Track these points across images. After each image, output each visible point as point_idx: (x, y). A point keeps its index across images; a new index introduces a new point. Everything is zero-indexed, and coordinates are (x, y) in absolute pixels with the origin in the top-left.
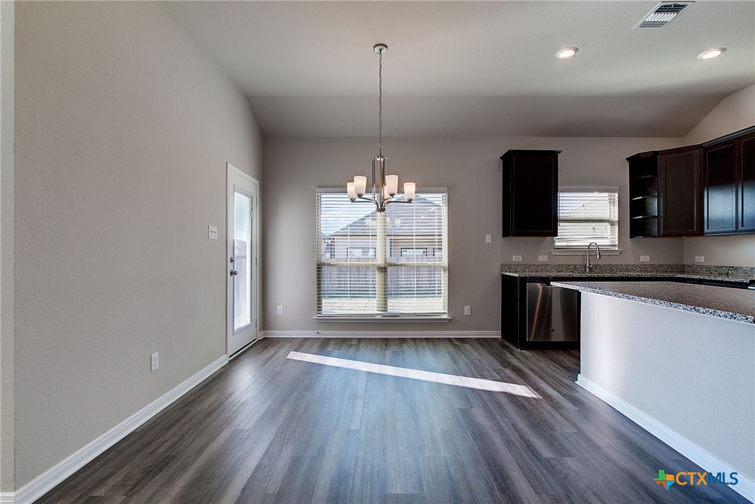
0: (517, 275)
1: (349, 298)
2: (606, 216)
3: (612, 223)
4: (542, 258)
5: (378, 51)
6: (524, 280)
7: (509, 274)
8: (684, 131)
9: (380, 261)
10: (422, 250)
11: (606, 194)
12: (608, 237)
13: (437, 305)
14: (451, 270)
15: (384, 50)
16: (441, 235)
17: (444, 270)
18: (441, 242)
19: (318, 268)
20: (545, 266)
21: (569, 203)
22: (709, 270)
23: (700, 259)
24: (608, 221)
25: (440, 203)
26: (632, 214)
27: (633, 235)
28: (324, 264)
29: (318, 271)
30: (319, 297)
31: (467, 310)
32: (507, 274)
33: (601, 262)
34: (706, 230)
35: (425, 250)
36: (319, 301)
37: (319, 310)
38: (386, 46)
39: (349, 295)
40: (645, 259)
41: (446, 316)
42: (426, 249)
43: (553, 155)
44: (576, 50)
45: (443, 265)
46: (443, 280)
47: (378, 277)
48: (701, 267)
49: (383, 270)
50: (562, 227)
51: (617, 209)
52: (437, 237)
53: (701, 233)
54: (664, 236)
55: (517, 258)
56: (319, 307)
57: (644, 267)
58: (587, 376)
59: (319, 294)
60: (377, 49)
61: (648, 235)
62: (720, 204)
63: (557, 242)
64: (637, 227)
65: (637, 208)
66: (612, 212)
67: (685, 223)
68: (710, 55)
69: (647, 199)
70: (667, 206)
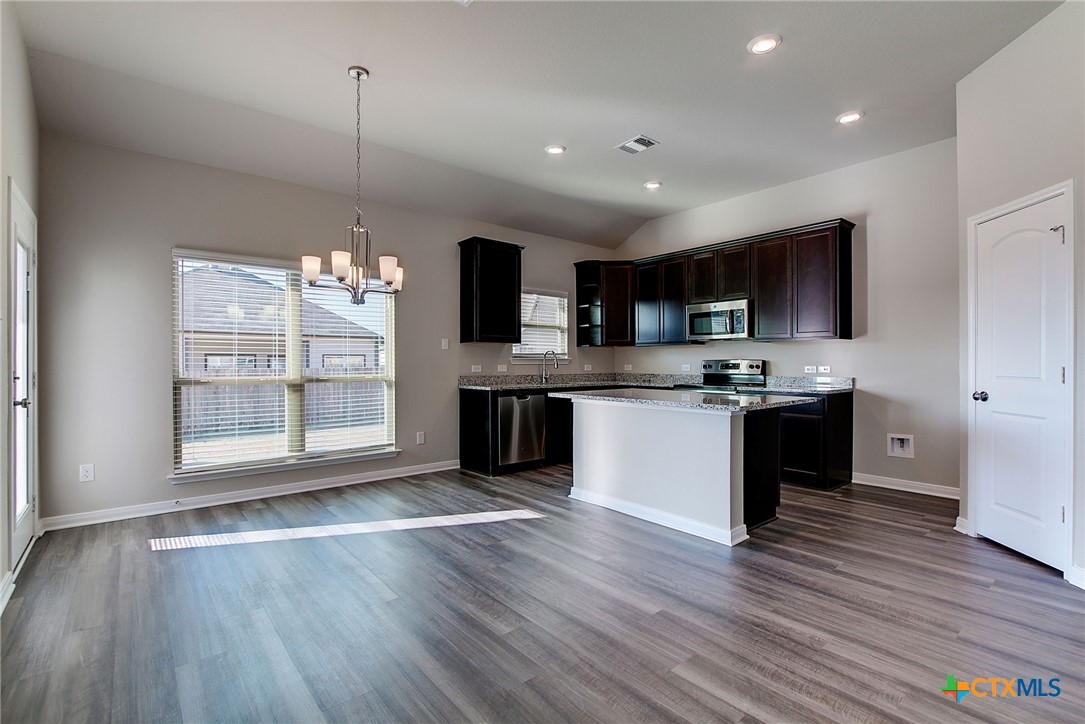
0: (488, 389)
1: (237, 437)
2: (557, 324)
3: (562, 330)
4: (502, 369)
5: (355, 75)
6: (495, 394)
7: (470, 387)
8: (615, 244)
9: (292, 373)
10: (248, 358)
11: (557, 299)
12: (558, 344)
13: (380, 435)
14: (400, 385)
15: (364, 77)
16: (284, 335)
17: (389, 386)
18: (284, 346)
19: (175, 389)
20: (505, 378)
22: (635, 377)
23: (628, 368)
24: (559, 328)
25: (283, 285)
26: (579, 323)
27: (579, 344)
28: (188, 383)
29: (175, 394)
30: (176, 440)
31: (419, 438)
32: (465, 387)
33: (555, 372)
34: (637, 341)
35: (253, 358)
36: (176, 446)
37: (176, 463)
38: (368, 73)
39: (237, 432)
40: (588, 368)
41: (393, 449)
42: (255, 355)
43: (516, 250)
44: (564, 149)
45: (387, 379)
46: (387, 399)
47: (289, 399)
48: (630, 375)
49: (298, 388)
50: (524, 332)
51: (566, 316)
52: (277, 338)
53: (632, 343)
54: (606, 345)
55: (476, 369)
56: (176, 458)
57: (588, 376)
58: (581, 487)
59: (176, 435)
60: (353, 73)
61: (592, 344)
62: (646, 319)
63: (516, 349)
64: (583, 336)
65: (583, 316)
66: (562, 318)
67: (620, 333)
68: (652, 186)
69: (592, 308)
70: (608, 316)
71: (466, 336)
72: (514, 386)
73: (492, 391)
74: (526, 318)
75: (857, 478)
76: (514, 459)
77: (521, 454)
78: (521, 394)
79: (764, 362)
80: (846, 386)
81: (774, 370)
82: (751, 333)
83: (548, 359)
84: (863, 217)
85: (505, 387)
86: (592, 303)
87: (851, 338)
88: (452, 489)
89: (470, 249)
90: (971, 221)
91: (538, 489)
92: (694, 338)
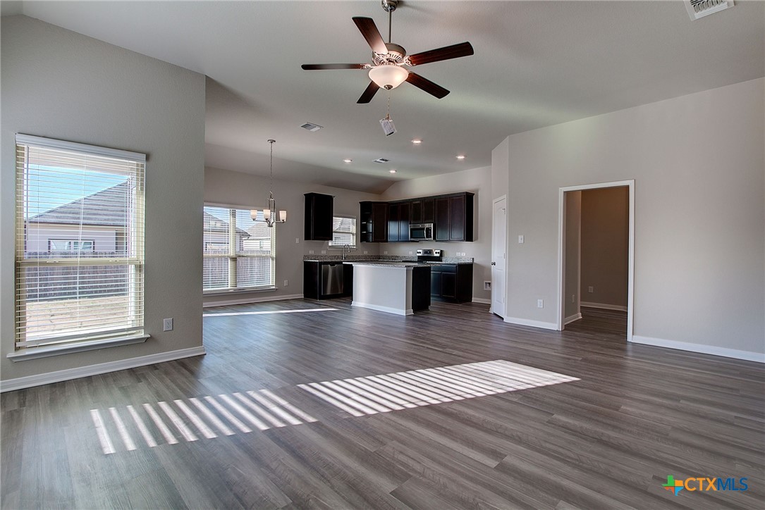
0: (317, 261)
2: (351, 231)
3: (353, 234)
4: (324, 252)
5: (270, 142)
7: (309, 260)
8: (380, 194)
9: (232, 254)
11: (351, 219)
12: (351, 241)
13: (269, 281)
14: (278, 260)
15: (274, 143)
17: (273, 259)
20: (325, 257)
21: (337, 223)
22: (389, 257)
23: (386, 253)
24: (351, 233)
26: (361, 231)
27: (361, 241)
31: (286, 283)
32: (306, 260)
33: (349, 254)
34: (389, 240)
38: (275, 141)
40: (366, 253)
41: (274, 287)
43: (330, 199)
44: (351, 161)
45: (272, 256)
46: (271, 265)
47: (230, 264)
48: (386, 256)
49: (234, 259)
50: (334, 235)
51: (355, 227)
53: (387, 241)
54: (374, 242)
55: (311, 252)
57: (365, 257)
61: (368, 241)
62: (394, 229)
63: (330, 243)
64: (363, 237)
65: (363, 228)
66: (353, 229)
67: (381, 236)
68: (393, 172)
69: (368, 224)
70: (375, 228)
71: (307, 237)
72: (330, 260)
73: (320, 262)
74: (335, 228)
75: (474, 300)
76: (329, 293)
77: (332, 290)
78: (332, 264)
79: (441, 251)
80: (471, 261)
81: (445, 255)
82: (434, 238)
83: (346, 248)
84: (477, 191)
85: (325, 261)
86: (368, 222)
87: (472, 241)
88: (301, 304)
89: (310, 198)
90: (494, 202)
91: (338, 303)
92: (412, 239)
